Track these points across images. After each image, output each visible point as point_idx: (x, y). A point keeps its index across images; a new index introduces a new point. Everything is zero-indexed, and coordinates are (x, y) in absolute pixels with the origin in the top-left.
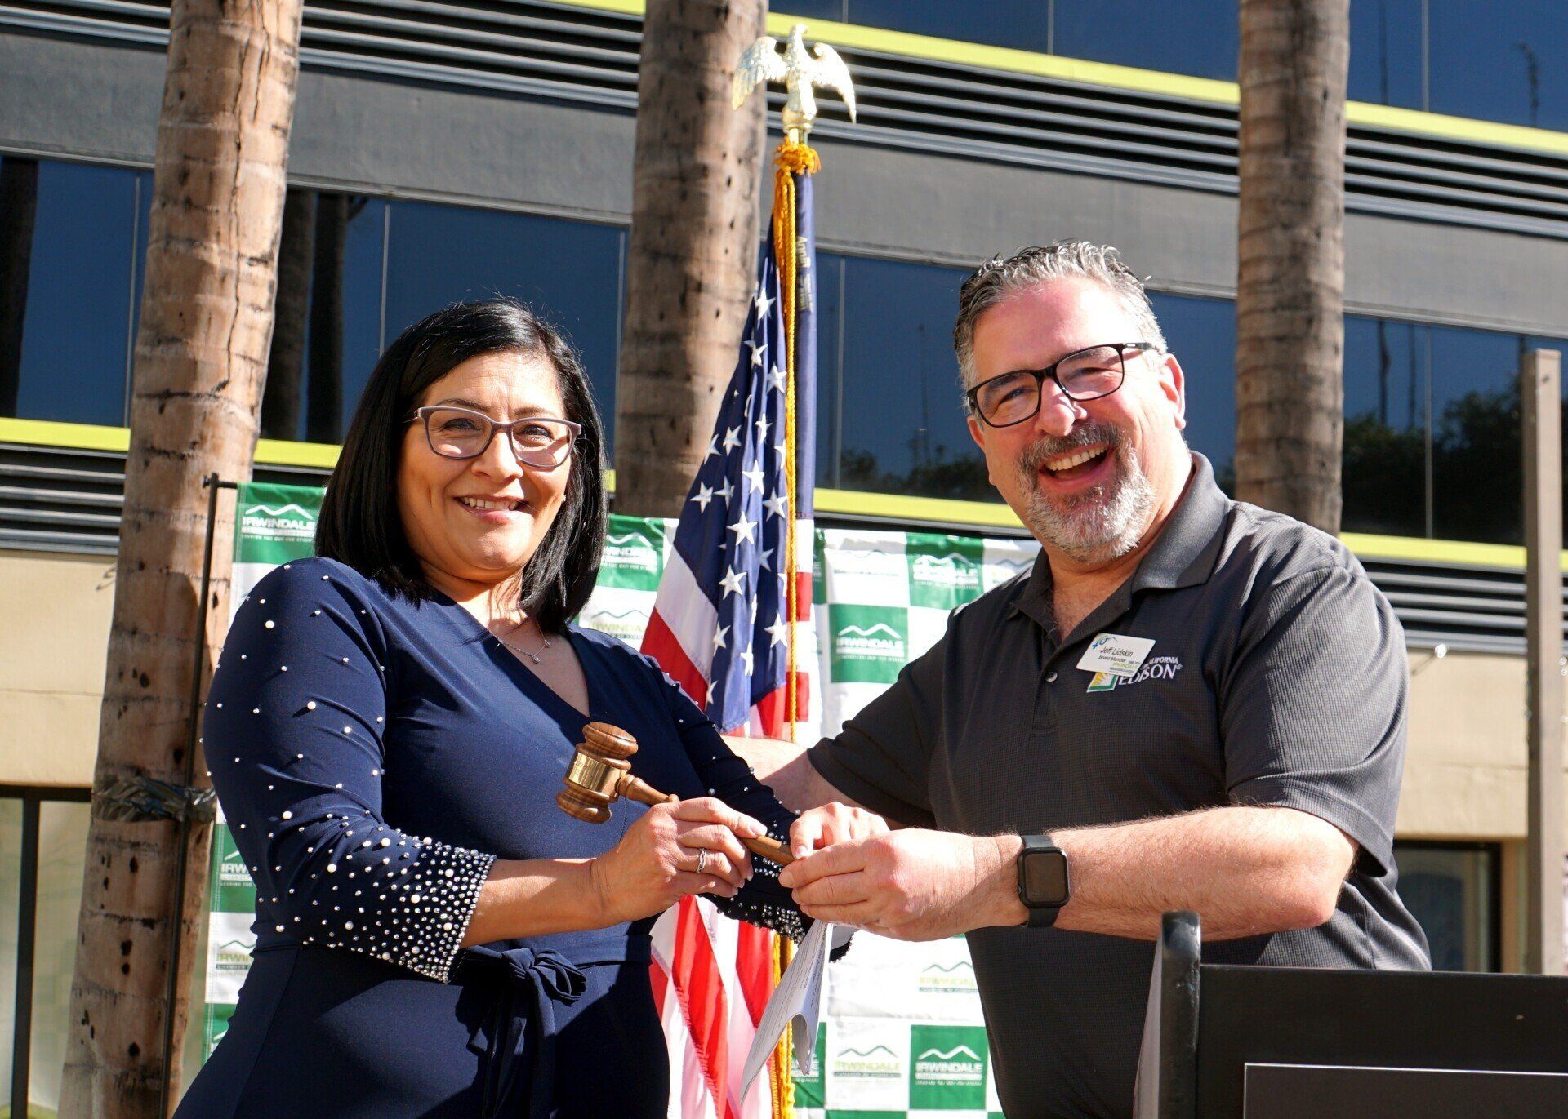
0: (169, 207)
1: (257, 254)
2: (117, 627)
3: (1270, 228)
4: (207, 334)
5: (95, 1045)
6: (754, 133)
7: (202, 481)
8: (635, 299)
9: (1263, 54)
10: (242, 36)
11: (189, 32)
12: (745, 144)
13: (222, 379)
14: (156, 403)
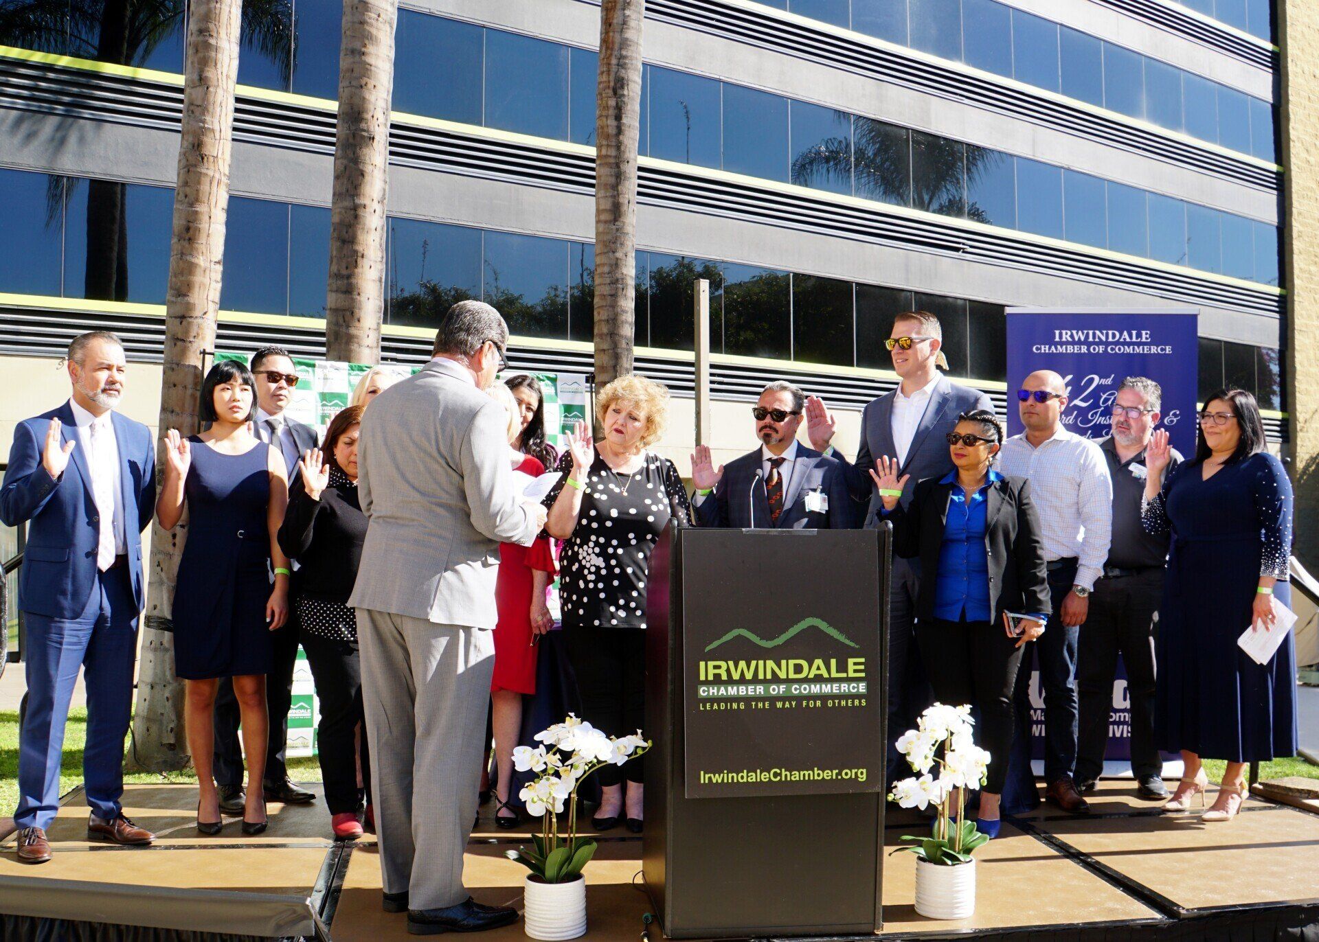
0: (182, 242)
1: (217, 260)
2: (164, 409)
3: (608, 252)
4: (199, 293)
5: (163, 575)
6: (384, 190)
7: (198, 352)
8: (335, 261)
9: (606, 185)
10: (211, 173)
11: (189, 171)
12: (381, 194)
13: (206, 310)
14: (178, 320)
